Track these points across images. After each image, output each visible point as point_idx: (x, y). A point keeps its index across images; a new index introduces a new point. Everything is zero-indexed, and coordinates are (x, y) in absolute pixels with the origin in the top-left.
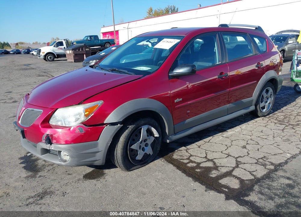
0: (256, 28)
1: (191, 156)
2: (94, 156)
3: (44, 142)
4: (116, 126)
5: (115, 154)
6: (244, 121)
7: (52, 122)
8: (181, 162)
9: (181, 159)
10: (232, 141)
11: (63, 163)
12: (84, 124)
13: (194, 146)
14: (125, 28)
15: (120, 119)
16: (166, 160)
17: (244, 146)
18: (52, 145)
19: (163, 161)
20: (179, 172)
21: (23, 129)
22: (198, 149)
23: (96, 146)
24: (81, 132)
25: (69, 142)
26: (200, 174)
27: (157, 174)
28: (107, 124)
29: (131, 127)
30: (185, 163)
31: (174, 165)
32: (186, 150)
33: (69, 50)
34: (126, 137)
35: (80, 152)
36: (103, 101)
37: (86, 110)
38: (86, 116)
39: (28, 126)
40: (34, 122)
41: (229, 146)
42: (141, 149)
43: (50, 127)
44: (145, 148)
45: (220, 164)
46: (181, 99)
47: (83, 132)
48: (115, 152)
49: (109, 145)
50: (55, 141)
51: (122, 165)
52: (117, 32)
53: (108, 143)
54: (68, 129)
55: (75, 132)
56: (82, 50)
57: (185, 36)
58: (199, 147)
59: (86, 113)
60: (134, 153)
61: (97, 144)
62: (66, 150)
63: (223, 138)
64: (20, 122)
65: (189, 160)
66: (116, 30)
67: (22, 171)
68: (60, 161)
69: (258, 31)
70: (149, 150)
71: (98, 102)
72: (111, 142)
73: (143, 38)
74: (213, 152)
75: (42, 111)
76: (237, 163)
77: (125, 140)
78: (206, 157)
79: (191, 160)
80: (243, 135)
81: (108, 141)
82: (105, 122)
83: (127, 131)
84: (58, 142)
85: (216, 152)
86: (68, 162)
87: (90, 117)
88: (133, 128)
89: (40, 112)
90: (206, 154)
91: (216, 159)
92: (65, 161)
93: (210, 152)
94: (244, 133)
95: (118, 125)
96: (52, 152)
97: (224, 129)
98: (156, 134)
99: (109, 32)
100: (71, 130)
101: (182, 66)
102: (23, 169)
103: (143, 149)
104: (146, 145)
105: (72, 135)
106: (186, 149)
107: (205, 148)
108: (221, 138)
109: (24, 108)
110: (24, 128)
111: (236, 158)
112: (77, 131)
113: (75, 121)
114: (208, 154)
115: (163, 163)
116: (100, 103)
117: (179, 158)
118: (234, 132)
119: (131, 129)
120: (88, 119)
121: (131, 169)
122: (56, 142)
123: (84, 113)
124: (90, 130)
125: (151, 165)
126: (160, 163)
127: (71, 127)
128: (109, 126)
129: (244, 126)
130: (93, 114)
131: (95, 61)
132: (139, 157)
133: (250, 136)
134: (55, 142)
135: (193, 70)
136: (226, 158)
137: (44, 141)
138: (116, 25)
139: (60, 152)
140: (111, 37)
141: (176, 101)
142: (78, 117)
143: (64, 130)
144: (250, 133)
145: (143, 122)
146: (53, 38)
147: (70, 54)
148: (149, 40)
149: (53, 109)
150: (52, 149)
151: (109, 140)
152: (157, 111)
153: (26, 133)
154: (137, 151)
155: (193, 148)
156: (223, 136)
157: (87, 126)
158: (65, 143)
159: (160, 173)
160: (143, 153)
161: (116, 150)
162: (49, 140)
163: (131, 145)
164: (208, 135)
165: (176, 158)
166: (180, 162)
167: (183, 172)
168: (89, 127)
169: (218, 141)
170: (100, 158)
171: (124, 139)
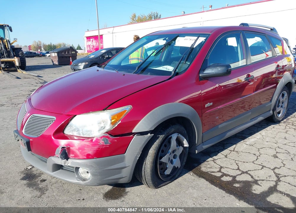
0: (272, 29)
1: (221, 167)
2: (120, 173)
3: (57, 157)
4: (146, 136)
5: (143, 169)
6: (260, 126)
7: (67, 131)
8: (214, 176)
9: (212, 172)
10: (258, 149)
11: (82, 182)
12: (109, 134)
13: (220, 155)
14: (110, 33)
15: (152, 128)
16: (195, 173)
17: (274, 155)
18: (69, 160)
19: (192, 174)
20: (217, 189)
21: (28, 140)
22: (226, 159)
23: (123, 160)
24: (106, 143)
25: (92, 156)
26: (240, 190)
27: (191, 191)
28: (135, 134)
29: (161, 137)
30: (219, 177)
31: (207, 180)
32: (213, 161)
33: (55, 53)
34: (156, 148)
35: (104, 168)
36: (131, 106)
37: (113, 117)
38: (112, 123)
39: (36, 136)
40: (43, 132)
41: (258, 156)
42: (170, 161)
43: (65, 138)
44: (174, 160)
45: (258, 177)
46: (211, 104)
47: (109, 143)
48: (144, 166)
49: (138, 158)
50: (73, 155)
51: (150, 182)
52: (101, 36)
53: (136, 156)
54: (90, 140)
55: (99, 144)
56: (68, 53)
57: (211, 34)
58: (226, 156)
59: (112, 121)
60: (164, 167)
61: (124, 158)
62: (85, 166)
63: (247, 146)
64: (23, 131)
65: (221, 172)
66: (100, 34)
67: (24, 190)
68: (78, 179)
69: (273, 32)
70: (177, 163)
71: (126, 108)
72: (140, 155)
73: (158, 36)
74: (244, 162)
75: (55, 118)
76: (277, 176)
77: (155, 152)
78: (238, 169)
79: (223, 173)
80: (267, 142)
81: (136, 154)
82: (134, 131)
83: (157, 141)
84: (76, 157)
85: (247, 162)
86: (88, 181)
87: (116, 126)
88: (164, 137)
89: (52, 119)
90: (238, 166)
91: (250, 171)
92: (84, 180)
93: (240, 162)
94: (267, 139)
95: (148, 135)
96: (66, 168)
97: (244, 135)
98: (186, 144)
99: (93, 36)
100: (93, 141)
101: (214, 66)
102: (25, 187)
103: (172, 162)
104: (175, 157)
105: (96, 148)
106: (213, 159)
107: (233, 159)
108: (245, 146)
109: (29, 114)
110: (29, 138)
111: (272, 170)
112: (101, 143)
113: (99, 130)
114: (239, 165)
115: (193, 178)
116: (128, 108)
117: (208, 171)
118: (256, 139)
119: (161, 139)
120: (114, 128)
121: (159, 186)
122: (74, 157)
123: (111, 120)
124: (116, 141)
125: (180, 180)
126: (189, 177)
127: (94, 137)
128: (136, 136)
129: (263, 132)
130: (120, 122)
131: (84, 63)
132: (168, 172)
133: (276, 143)
134: (72, 157)
135: (228, 70)
136: (261, 169)
137: (59, 156)
138: (100, 29)
139: (77, 169)
140: (95, 41)
141: (206, 106)
142: (102, 125)
143: (85, 141)
144: (274, 140)
145: (173, 130)
146: (35, 41)
147: (55, 56)
148: (166, 38)
149: (69, 116)
150: (69, 165)
151: (138, 153)
152: (189, 118)
153: (32, 145)
154: (166, 164)
155: (220, 158)
156: (246, 143)
157: (113, 136)
158: (86, 158)
159: (195, 191)
160: (172, 166)
161: (144, 164)
162: (66, 153)
163: (161, 158)
164: (231, 143)
165: (206, 171)
166: (212, 175)
167: (220, 188)
168: (115, 138)
169: (244, 149)
170: (126, 175)
171: (155, 150)
